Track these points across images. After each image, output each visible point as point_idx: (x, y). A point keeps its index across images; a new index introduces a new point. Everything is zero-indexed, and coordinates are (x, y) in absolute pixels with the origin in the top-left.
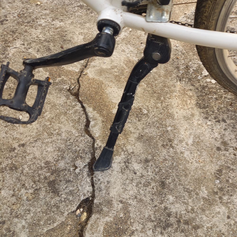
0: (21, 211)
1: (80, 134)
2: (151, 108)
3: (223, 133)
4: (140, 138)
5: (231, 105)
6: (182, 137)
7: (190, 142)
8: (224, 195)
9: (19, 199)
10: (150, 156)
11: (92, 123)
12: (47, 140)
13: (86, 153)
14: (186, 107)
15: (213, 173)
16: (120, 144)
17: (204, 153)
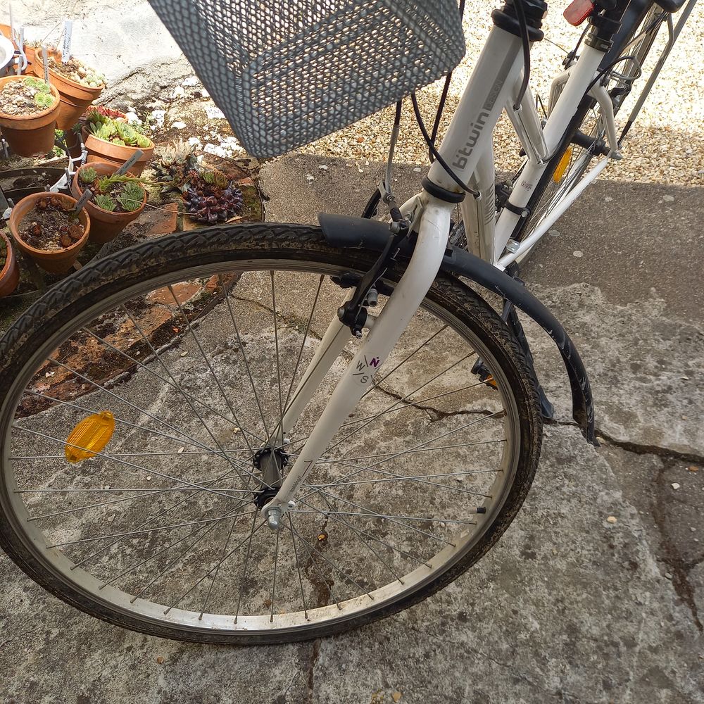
0: (590, 495)
8: (590, 335)
9: (574, 495)
11: (489, 409)
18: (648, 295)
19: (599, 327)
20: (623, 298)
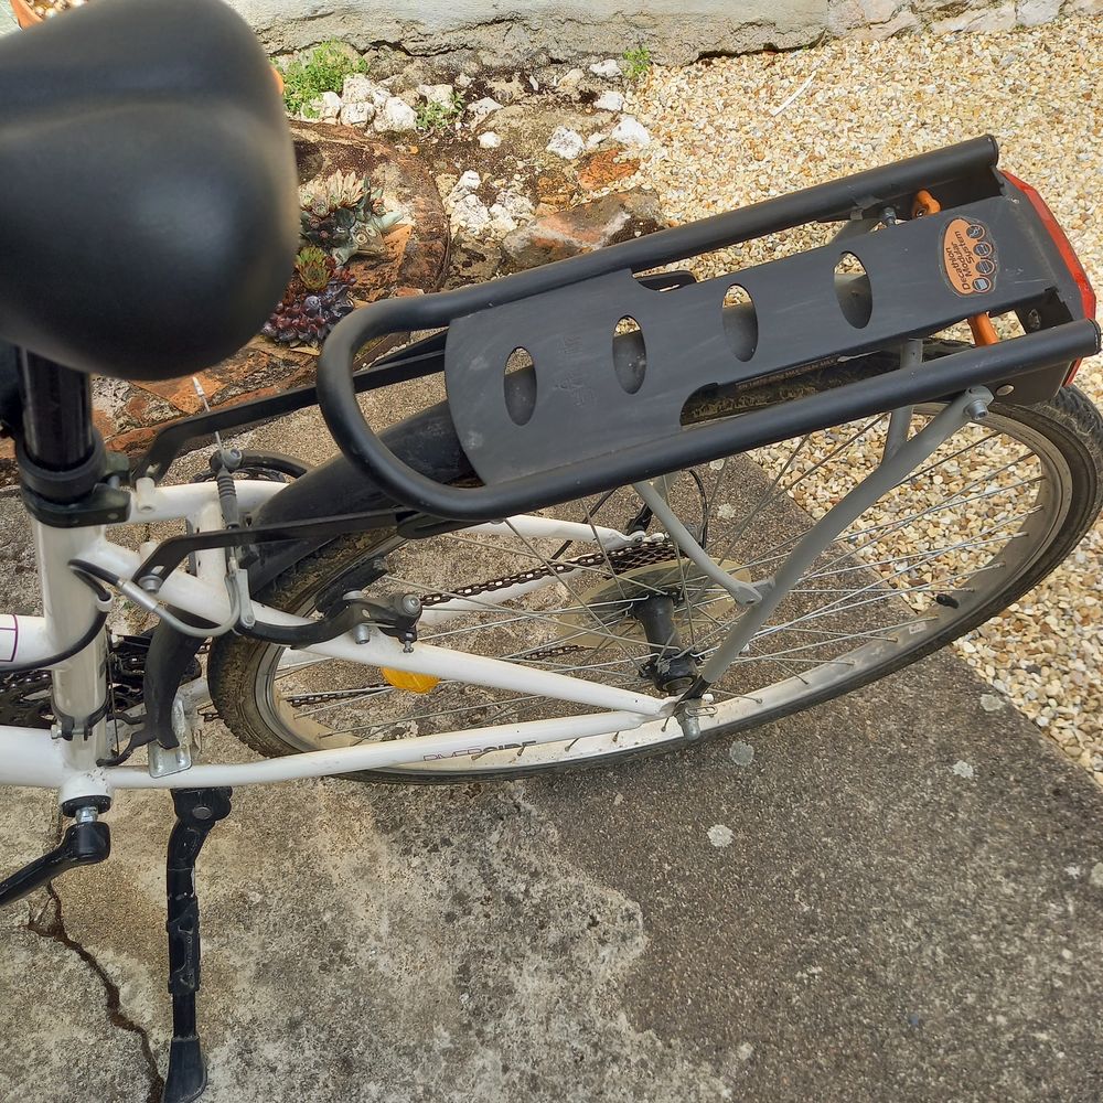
1: (101, 1035)
2: (270, 880)
3: (452, 872)
4: (262, 974)
5: (451, 797)
6: (363, 923)
7: (384, 928)
8: (485, 1022)
10: (298, 1008)
11: (124, 991)
12: (12, 1094)
13: (133, 1078)
14: (354, 844)
15: (451, 983)
16: (216, 1012)
17: (423, 942)
19: (524, 1022)
20: (660, 1011)
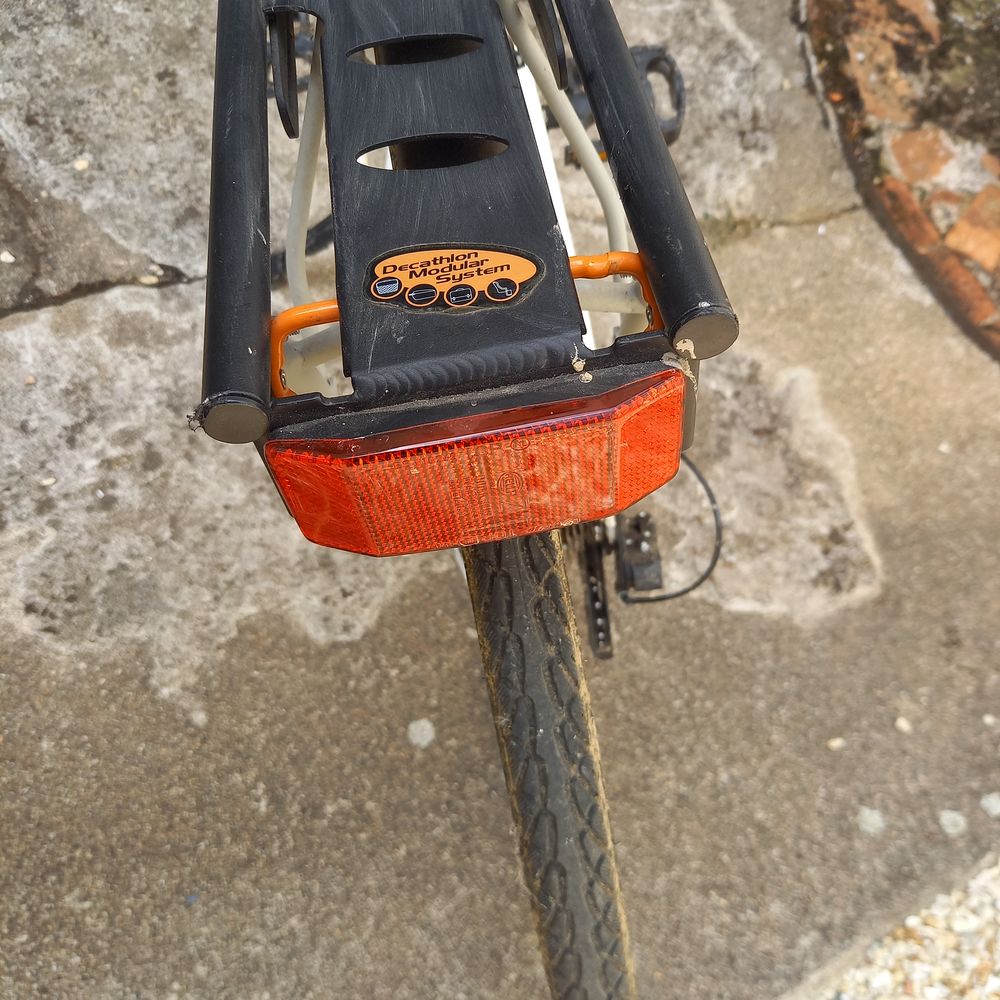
18: (204, 692)
19: (264, 524)
20: (253, 645)
